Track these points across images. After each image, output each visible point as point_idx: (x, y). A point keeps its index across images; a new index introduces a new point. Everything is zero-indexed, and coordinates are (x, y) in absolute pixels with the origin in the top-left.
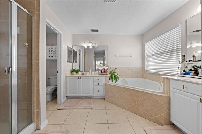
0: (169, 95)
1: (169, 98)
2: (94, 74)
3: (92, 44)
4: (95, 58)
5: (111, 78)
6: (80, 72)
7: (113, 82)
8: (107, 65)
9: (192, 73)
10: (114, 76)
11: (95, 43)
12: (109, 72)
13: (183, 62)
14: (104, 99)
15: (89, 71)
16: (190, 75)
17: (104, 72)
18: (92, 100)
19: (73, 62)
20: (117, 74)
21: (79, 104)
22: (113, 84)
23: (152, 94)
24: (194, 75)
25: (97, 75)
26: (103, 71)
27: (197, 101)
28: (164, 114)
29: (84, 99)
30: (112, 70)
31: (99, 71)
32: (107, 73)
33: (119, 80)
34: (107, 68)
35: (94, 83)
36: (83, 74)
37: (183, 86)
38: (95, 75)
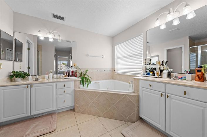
0: (138, 94)
1: (139, 97)
2: (57, 78)
3: (53, 35)
4: (56, 56)
5: (81, 82)
6: (30, 77)
7: (84, 87)
8: (76, 66)
9: (151, 73)
10: (85, 79)
11: (59, 36)
12: (78, 75)
13: (145, 64)
14: (73, 110)
15: (48, 75)
16: (150, 75)
17: (73, 75)
18: (55, 117)
19: (13, 60)
20: (89, 77)
21: (30, 130)
22: (84, 89)
23: (126, 95)
24: (152, 75)
25: (62, 80)
26: (71, 74)
27: (159, 96)
28: (135, 112)
29: (40, 119)
30: (82, 72)
31: (65, 74)
32: (76, 76)
33: (91, 83)
34: (76, 70)
35: (57, 90)
36: (37, 79)
37: (150, 85)
38: (59, 80)
